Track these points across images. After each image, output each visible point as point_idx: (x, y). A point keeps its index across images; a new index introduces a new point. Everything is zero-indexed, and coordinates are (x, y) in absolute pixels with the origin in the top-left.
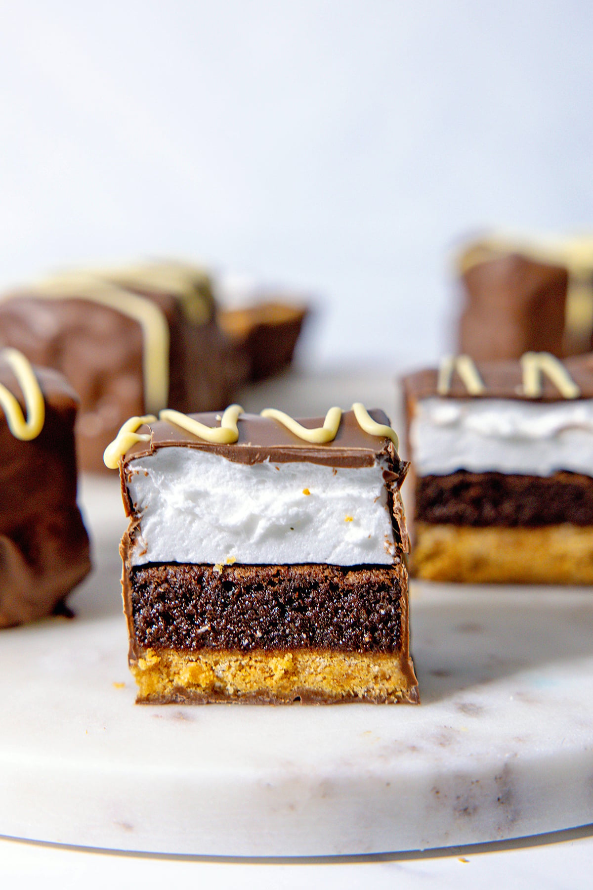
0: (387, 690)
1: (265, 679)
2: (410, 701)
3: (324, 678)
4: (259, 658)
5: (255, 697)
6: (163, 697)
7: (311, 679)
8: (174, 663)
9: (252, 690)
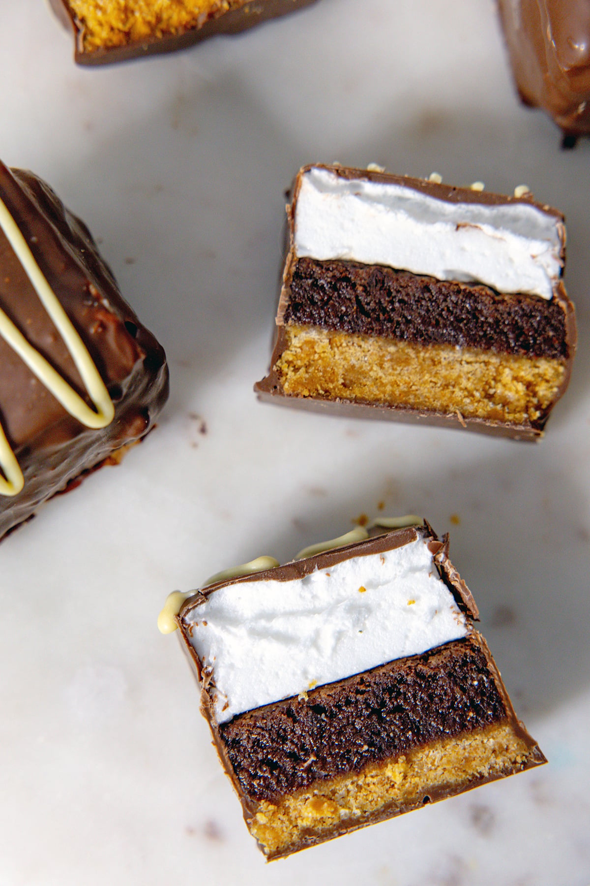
0: (510, 760)
1: (387, 791)
2: (537, 762)
3: (444, 769)
4: (374, 773)
5: (384, 812)
6: (293, 844)
7: (432, 775)
8: (292, 807)
9: (379, 806)
